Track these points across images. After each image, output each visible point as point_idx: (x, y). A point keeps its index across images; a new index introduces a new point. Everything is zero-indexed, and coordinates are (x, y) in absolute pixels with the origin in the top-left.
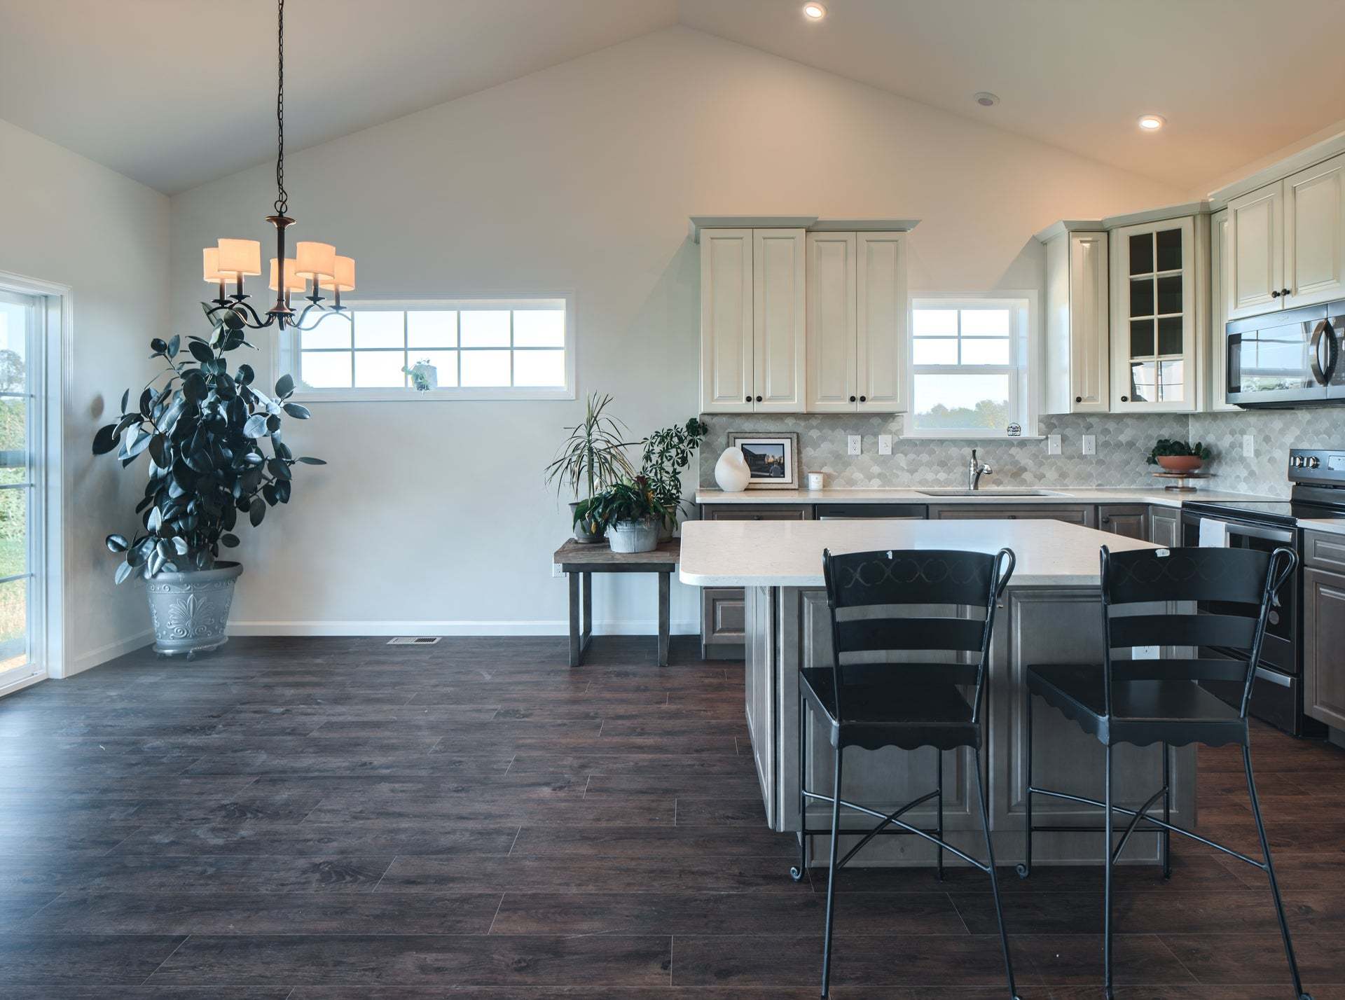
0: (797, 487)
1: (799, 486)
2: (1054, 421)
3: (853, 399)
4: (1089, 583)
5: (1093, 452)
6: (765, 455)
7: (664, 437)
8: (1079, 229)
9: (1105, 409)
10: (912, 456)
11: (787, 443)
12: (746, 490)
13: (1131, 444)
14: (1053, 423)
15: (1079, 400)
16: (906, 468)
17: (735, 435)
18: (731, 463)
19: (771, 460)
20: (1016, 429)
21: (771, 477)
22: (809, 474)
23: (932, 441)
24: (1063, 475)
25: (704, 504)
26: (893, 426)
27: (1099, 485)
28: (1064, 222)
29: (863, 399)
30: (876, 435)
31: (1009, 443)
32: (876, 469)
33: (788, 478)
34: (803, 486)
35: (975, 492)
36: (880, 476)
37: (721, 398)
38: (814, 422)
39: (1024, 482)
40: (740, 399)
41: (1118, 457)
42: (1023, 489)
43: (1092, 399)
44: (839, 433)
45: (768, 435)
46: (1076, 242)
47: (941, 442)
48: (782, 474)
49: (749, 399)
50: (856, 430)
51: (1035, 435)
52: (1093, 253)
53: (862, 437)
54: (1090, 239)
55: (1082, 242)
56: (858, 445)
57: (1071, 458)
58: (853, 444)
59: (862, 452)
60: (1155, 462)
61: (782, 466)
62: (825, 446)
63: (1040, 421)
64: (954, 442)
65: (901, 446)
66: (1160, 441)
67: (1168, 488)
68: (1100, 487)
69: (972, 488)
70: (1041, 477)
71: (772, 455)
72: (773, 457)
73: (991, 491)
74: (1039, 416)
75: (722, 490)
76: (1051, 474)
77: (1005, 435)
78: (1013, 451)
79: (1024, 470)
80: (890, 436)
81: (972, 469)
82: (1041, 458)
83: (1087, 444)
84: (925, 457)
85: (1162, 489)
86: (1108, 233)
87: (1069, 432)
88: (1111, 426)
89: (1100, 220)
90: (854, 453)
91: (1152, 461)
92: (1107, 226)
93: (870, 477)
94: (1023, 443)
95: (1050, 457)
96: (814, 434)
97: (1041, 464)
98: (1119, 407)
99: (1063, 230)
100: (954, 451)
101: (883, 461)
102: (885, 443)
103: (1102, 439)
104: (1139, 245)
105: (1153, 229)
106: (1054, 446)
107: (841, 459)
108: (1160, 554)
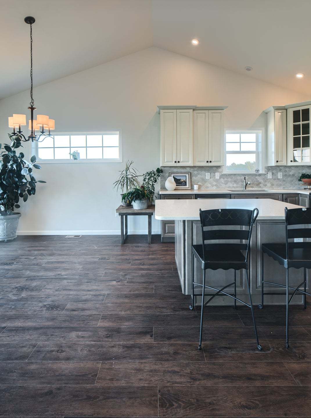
0: (190, 189)
1: (191, 189)
2: (269, 168)
3: (207, 162)
4: (281, 219)
5: (282, 178)
6: (180, 179)
7: (149, 174)
8: (277, 109)
9: (285, 164)
10: (226, 179)
11: (187, 175)
12: (175, 190)
13: (293, 175)
14: (270, 169)
15: (277, 162)
16: (224, 183)
17: (171, 173)
18: (170, 182)
19: (182, 181)
20: (258, 171)
21: (182, 186)
22: (194, 185)
23: (232, 174)
24: (272, 185)
25: (162, 194)
26: (220, 170)
27: (283, 188)
28: (273, 107)
29: (211, 162)
30: (214, 173)
31: (256, 175)
32: (215, 183)
33: (187, 186)
34: (192, 188)
35: (245, 190)
36: (216, 185)
37: (167, 162)
38: (196, 169)
39: (260, 187)
40: (173, 162)
41: (289, 179)
42: (260, 189)
43: (281, 161)
44: (203, 172)
45: (181, 173)
46: (276, 112)
47: (235, 175)
48: (186, 185)
49: (175, 162)
50: (208, 171)
51: (264, 172)
52: (282, 116)
53: (210, 173)
54: (281, 112)
55: (278, 113)
56: (209, 176)
57: (275, 179)
58: (208, 175)
59: (210, 178)
60: (301, 181)
61: (186, 182)
62: (199, 176)
63: (265, 168)
64: (239, 175)
65: (223, 176)
66: (302, 174)
67: (305, 189)
68: (284, 189)
69: (244, 189)
70: (265, 185)
71: (183, 179)
72: (183, 180)
73: (250, 190)
74: (265, 167)
75: (167, 190)
76: (269, 185)
77: (255, 173)
78: (257, 177)
79: (260, 183)
80: (219, 173)
81: (244, 183)
82: (266, 180)
83: (280, 175)
84: (230, 179)
85: (303, 189)
86: (287, 110)
87: (274, 171)
88: (287, 169)
89: (284, 106)
90: (208, 178)
91: (300, 180)
92: (286, 108)
93: (213, 186)
94: (260, 175)
95: (268, 179)
96: (196, 172)
97: (266, 181)
98: (290, 164)
99: (273, 109)
100: (239, 178)
101: (217, 181)
102: (217, 175)
103: (284, 173)
104: (296, 114)
105: (300, 108)
106: (270, 176)
107: (204, 180)
108: (303, 210)
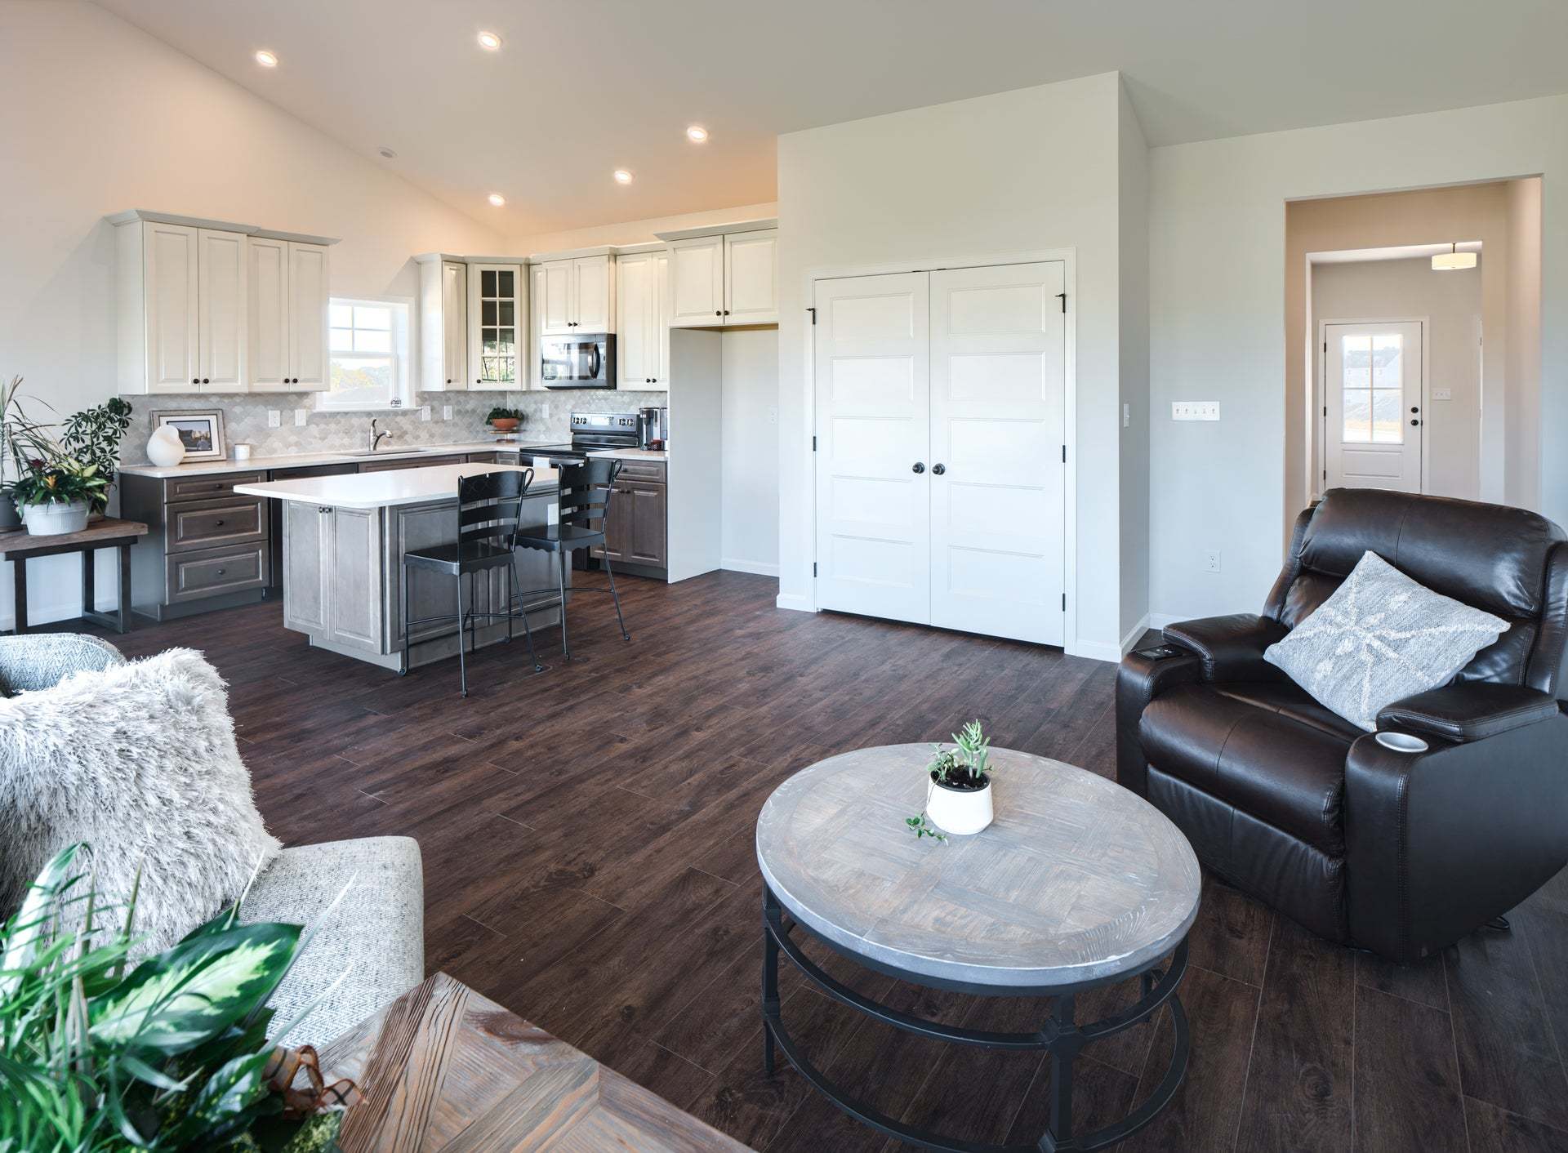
0: (225, 458)
1: (227, 457)
2: (426, 396)
3: (287, 381)
5: (451, 418)
6: (191, 431)
7: (84, 417)
8: (448, 260)
9: (464, 388)
10: (322, 426)
11: (213, 419)
12: (181, 463)
13: (474, 411)
14: (425, 397)
15: (449, 381)
16: (318, 436)
17: (161, 413)
18: (166, 438)
19: (198, 435)
20: (397, 402)
21: (198, 450)
22: (237, 446)
23: (338, 413)
24: (432, 436)
25: (166, 478)
26: (307, 401)
27: (455, 441)
28: (441, 255)
29: (295, 381)
30: (292, 410)
31: (396, 414)
32: (293, 439)
33: (215, 450)
34: (231, 456)
35: (375, 452)
36: (297, 444)
37: (167, 380)
38: (237, 400)
39: (406, 443)
40: (186, 381)
41: (466, 420)
42: (405, 448)
43: (456, 381)
44: (260, 409)
45: (194, 412)
46: (447, 268)
47: (346, 413)
48: (210, 447)
49: (196, 381)
50: (276, 406)
51: (414, 407)
52: (458, 277)
53: (281, 412)
54: (455, 268)
55: (451, 269)
56: (278, 419)
57: (437, 422)
58: (273, 417)
59: (281, 424)
60: (491, 424)
61: (209, 440)
62: (248, 421)
63: (417, 396)
64: (355, 413)
65: (316, 418)
66: (495, 409)
67: (499, 441)
68: (455, 443)
69: (372, 449)
70: (417, 438)
71: (199, 431)
72: (200, 432)
73: (387, 450)
74: (416, 393)
75: (154, 466)
76: (424, 435)
77: (389, 408)
78: (399, 419)
79: (406, 433)
80: (305, 411)
81: (372, 434)
82: (418, 424)
83: (447, 412)
84: (333, 426)
85: (493, 442)
86: (467, 265)
87: (436, 404)
88: (462, 398)
89: (462, 256)
90: (275, 425)
91: (488, 423)
92: (466, 261)
93: (288, 446)
94: (405, 413)
95: (423, 423)
96: (238, 410)
97: (417, 428)
98: (475, 387)
99: (439, 259)
100: (355, 421)
101: (300, 431)
102: (300, 417)
103: (456, 408)
104: (488, 277)
105: (497, 268)
106: (426, 414)
107: (263, 432)
